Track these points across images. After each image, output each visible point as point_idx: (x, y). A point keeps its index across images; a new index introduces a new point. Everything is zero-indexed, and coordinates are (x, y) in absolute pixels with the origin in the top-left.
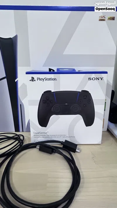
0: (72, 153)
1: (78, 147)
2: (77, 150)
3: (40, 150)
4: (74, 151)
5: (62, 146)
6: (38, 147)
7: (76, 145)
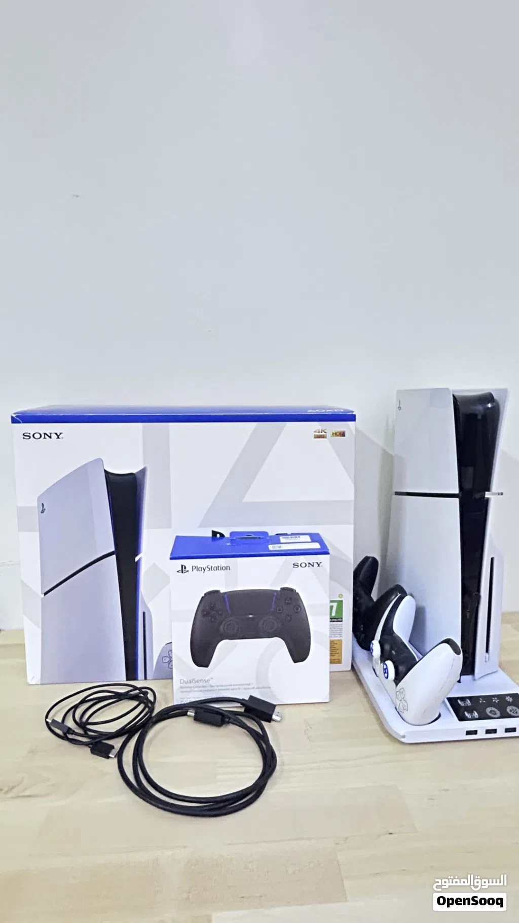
0: (264, 723)
1: (277, 709)
2: (274, 717)
3: (197, 719)
4: (269, 719)
5: (242, 710)
6: (191, 713)
7: (274, 706)
